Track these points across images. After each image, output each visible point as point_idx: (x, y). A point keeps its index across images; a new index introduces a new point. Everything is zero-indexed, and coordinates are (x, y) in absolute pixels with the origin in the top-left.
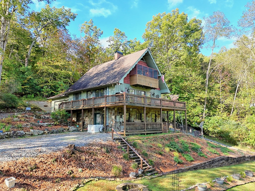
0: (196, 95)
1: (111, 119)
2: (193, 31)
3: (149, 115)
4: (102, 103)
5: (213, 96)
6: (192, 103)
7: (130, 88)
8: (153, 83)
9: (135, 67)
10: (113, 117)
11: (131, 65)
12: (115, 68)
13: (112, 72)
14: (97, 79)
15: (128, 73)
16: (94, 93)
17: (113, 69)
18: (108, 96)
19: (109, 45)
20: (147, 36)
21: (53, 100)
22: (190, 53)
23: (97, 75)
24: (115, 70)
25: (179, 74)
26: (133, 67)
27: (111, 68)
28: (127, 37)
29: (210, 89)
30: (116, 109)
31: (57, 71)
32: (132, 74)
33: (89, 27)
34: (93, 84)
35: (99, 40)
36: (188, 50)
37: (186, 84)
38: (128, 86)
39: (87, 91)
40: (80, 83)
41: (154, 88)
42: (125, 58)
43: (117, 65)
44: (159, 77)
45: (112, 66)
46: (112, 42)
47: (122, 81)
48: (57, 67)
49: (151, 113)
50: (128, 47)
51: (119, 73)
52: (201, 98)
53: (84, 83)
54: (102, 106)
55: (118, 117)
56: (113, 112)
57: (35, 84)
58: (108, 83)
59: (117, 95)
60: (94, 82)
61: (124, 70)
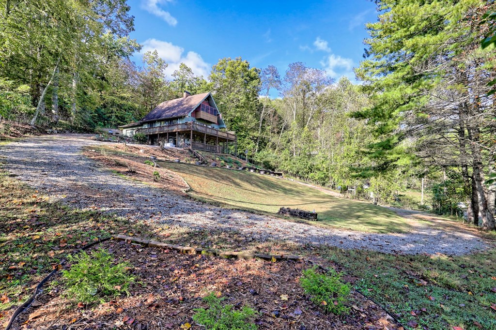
0: (250, 134)
1: (181, 141)
2: (252, 79)
3: (209, 143)
4: (175, 129)
5: (264, 136)
6: (247, 140)
7: (195, 120)
8: (213, 119)
9: (200, 105)
10: (182, 140)
11: (197, 103)
12: (184, 104)
13: (181, 107)
14: (169, 112)
15: (194, 109)
16: (167, 123)
17: (182, 105)
18: (179, 124)
19: (174, 80)
20: (212, 78)
21: (124, 128)
22: (248, 98)
23: (169, 109)
24: (184, 106)
25: (238, 114)
26: (198, 105)
27: (180, 104)
28: (193, 74)
29: (263, 130)
30: (185, 134)
31: (124, 102)
32: (197, 110)
33: (154, 58)
34: (166, 116)
35: (163, 72)
36: (246, 95)
37: (243, 123)
38: (194, 119)
39: (160, 121)
40: (153, 114)
41: (214, 123)
42: (192, 97)
43: (185, 102)
44: (218, 115)
45: (182, 103)
46: (177, 77)
47: (190, 114)
48: (123, 98)
49: (210, 141)
50: (195, 84)
51: (187, 109)
52: (255, 137)
53: (157, 115)
54: (174, 131)
55: (186, 140)
56: (183, 136)
57: (102, 113)
58: (179, 115)
59: (186, 124)
60: (167, 114)
61: (191, 106)
